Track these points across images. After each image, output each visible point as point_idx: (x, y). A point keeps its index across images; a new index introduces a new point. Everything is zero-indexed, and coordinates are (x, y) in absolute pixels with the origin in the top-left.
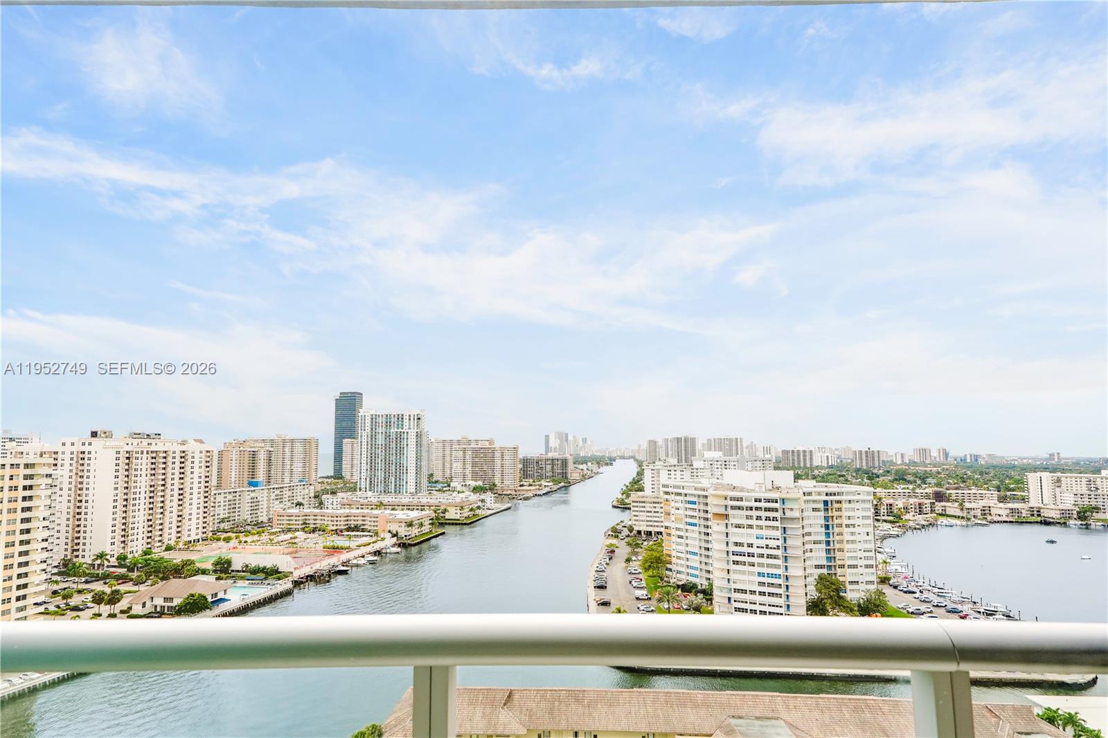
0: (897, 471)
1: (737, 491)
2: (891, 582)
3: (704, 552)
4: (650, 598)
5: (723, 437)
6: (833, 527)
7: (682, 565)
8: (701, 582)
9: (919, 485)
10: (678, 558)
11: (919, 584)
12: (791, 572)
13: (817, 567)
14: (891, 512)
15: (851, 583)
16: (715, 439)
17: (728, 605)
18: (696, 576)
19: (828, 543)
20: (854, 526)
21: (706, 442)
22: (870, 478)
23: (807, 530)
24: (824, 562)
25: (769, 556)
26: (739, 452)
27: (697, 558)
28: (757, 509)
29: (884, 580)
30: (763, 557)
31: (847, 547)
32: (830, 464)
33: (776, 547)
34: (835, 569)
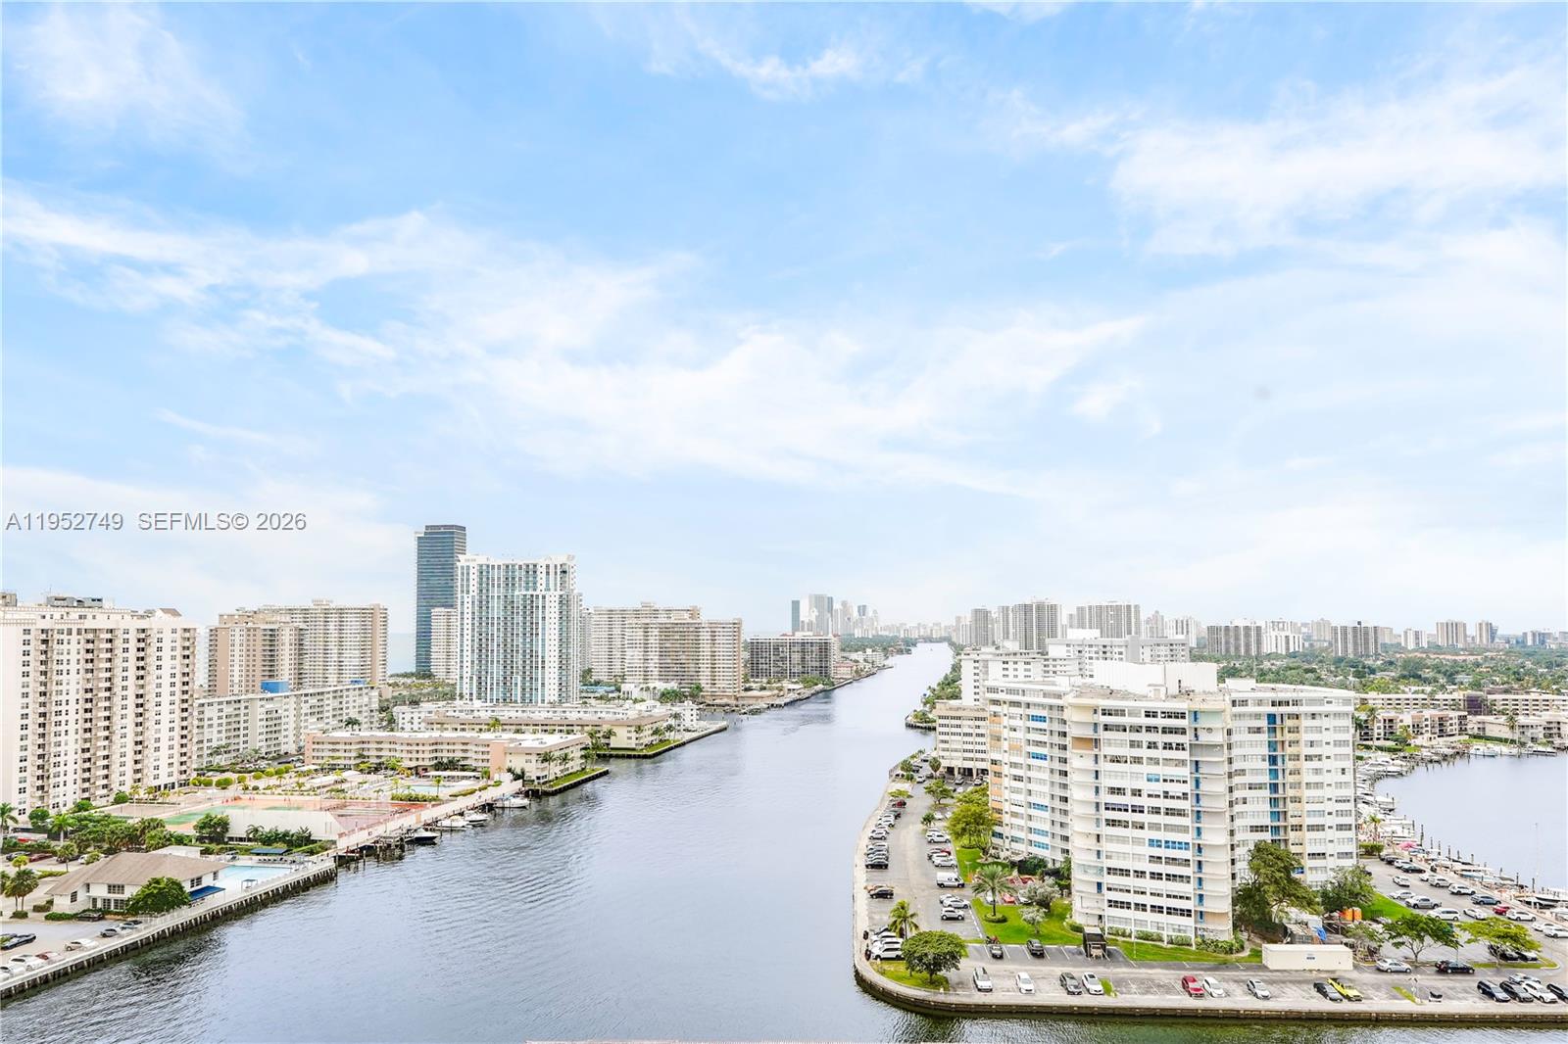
0: (1406, 663)
1: (1116, 698)
2: (1383, 853)
3: (1058, 804)
4: (963, 885)
5: (1104, 604)
6: (1283, 760)
7: (1020, 828)
8: (1052, 857)
9: (1443, 686)
10: (1014, 815)
11: (1431, 857)
12: (1207, 838)
13: (1255, 829)
14: (1392, 733)
15: (1312, 855)
16: (1090, 607)
17: (1099, 897)
18: (1045, 846)
19: (1274, 787)
20: (1319, 757)
21: (1074, 612)
22: (1359, 675)
23: (1236, 766)
24: (1267, 821)
25: (1169, 812)
26: (1133, 629)
27: (1047, 815)
28: (1149, 729)
29: (1371, 851)
30: (1158, 813)
31: (1307, 793)
32: (1291, 650)
33: (1181, 795)
34: (1285, 833)
